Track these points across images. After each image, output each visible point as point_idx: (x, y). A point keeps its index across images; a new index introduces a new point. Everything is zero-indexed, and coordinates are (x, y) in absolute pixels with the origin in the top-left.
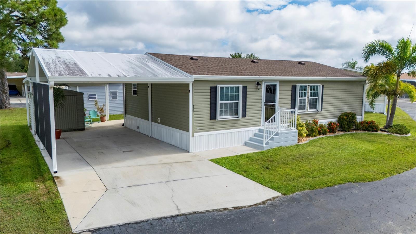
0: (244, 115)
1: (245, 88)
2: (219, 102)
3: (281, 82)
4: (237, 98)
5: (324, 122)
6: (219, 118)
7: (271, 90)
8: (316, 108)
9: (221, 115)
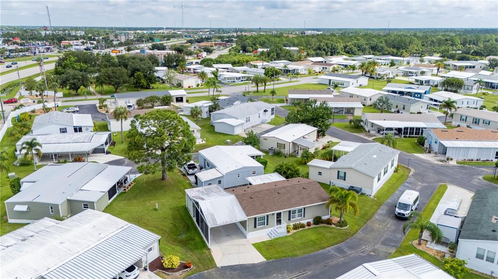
0: (267, 224)
1: (268, 216)
2: (257, 222)
3: (283, 212)
4: (264, 219)
5: (305, 222)
6: (257, 227)
7: (279, 215)
8: (301, 216)
9: (258, 226)
